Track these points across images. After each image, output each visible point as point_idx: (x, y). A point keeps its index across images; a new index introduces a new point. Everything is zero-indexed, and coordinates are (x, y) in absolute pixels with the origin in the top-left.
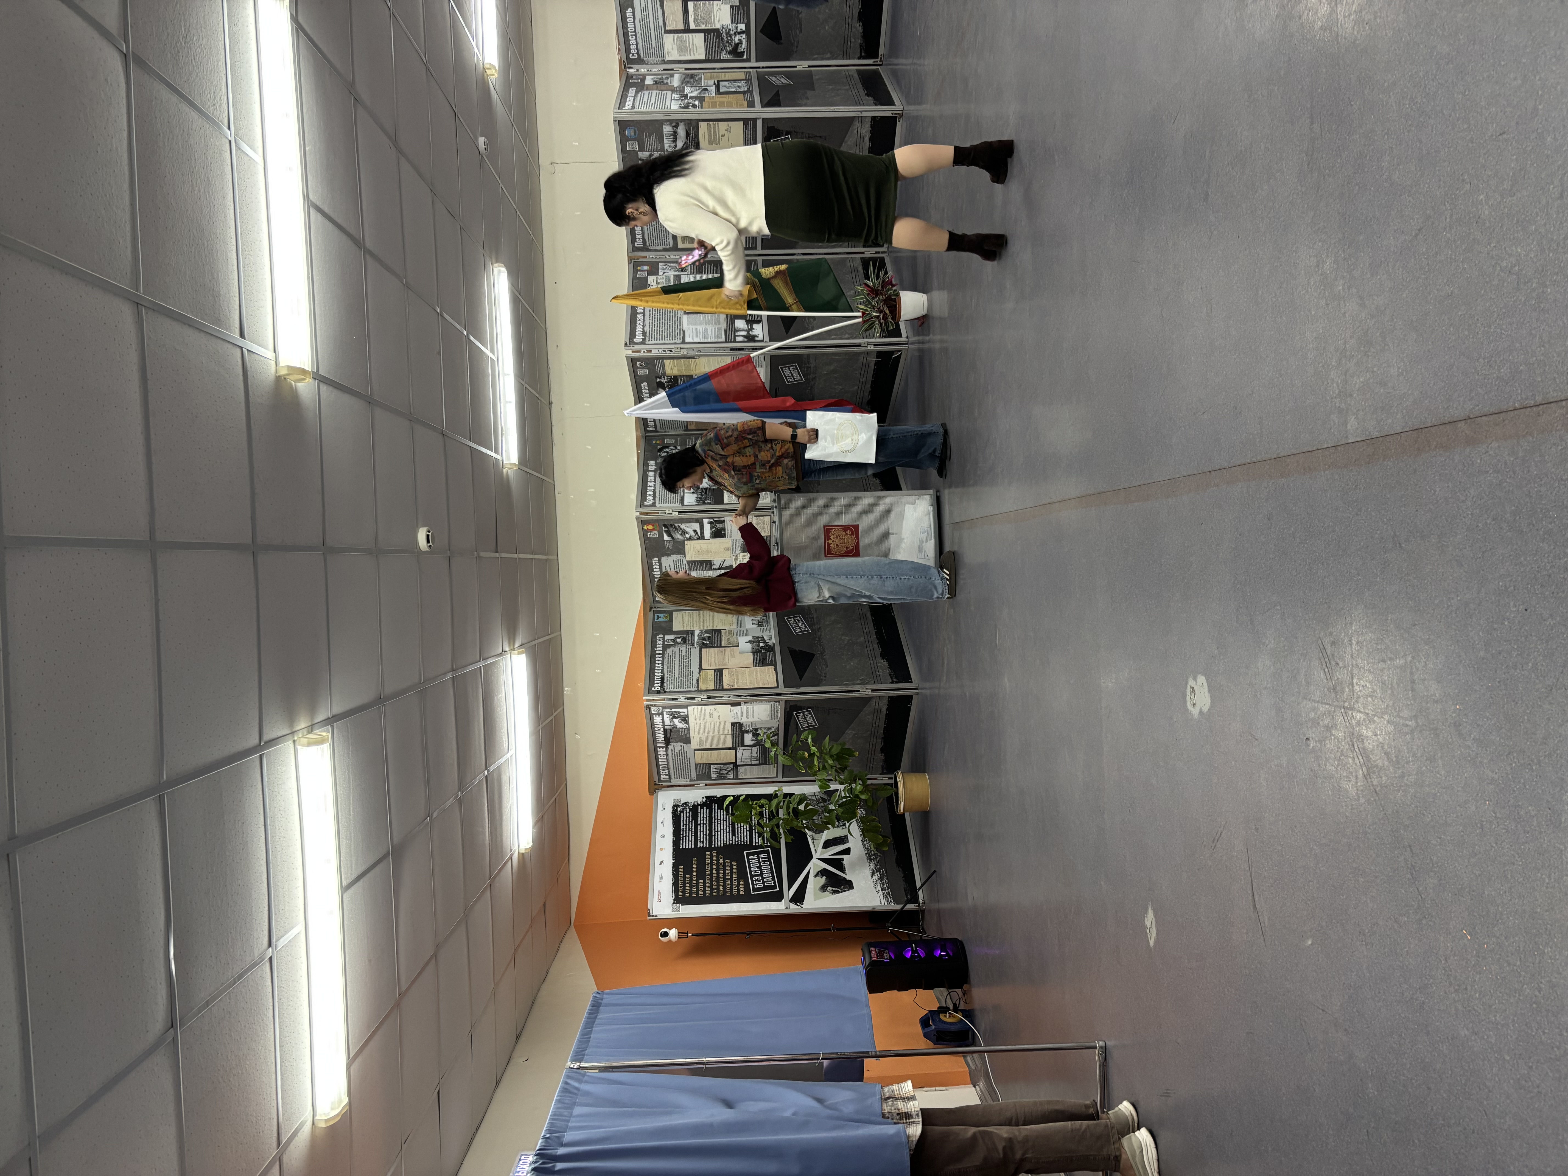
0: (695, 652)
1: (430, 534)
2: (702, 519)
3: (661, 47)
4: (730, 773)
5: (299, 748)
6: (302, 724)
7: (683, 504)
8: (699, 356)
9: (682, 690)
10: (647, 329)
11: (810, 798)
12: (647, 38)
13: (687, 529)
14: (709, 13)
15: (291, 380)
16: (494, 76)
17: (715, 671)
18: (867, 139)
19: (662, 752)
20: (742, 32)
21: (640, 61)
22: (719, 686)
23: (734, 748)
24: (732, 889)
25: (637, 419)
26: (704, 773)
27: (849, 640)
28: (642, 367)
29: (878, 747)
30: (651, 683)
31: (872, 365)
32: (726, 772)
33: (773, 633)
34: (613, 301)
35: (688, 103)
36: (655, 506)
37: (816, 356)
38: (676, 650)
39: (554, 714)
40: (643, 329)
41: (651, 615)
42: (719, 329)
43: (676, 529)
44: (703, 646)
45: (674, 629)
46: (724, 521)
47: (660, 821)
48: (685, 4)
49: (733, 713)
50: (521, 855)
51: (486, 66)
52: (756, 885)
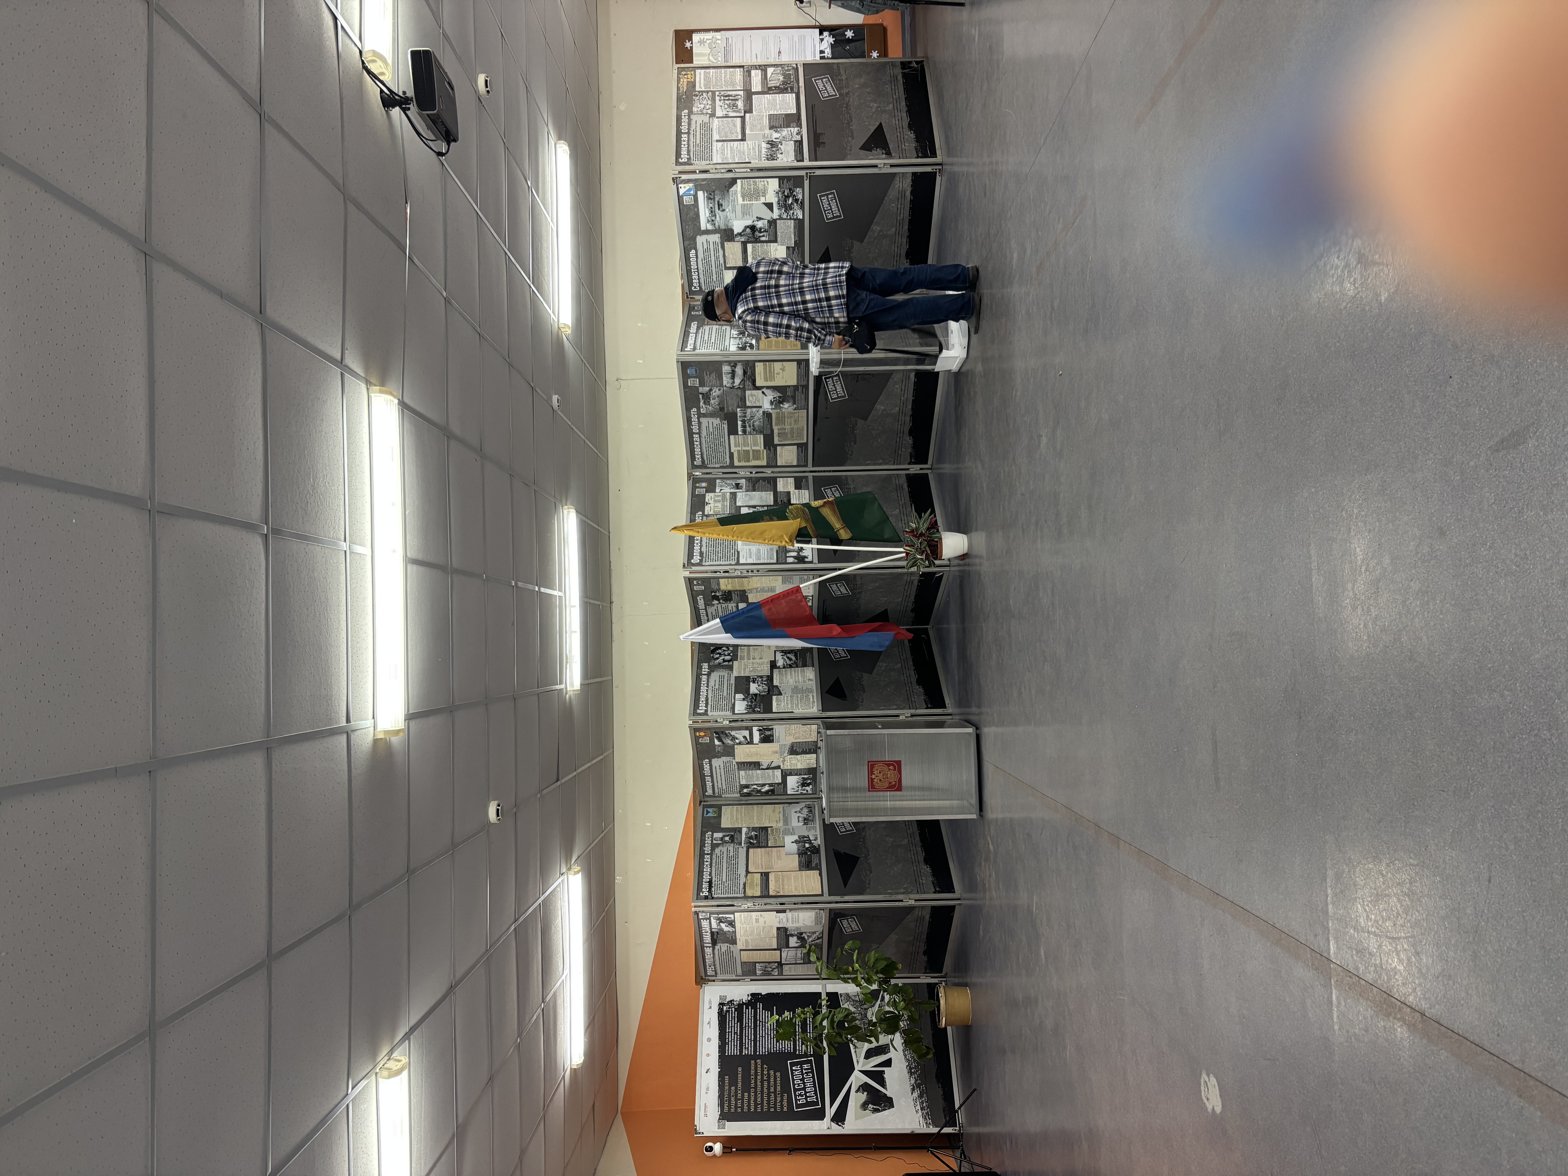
0: (742, 852)
1: (500, 808)
2: (752, 727)
4: (775, 970)
5: (380, 1080)
6: (383, 1053)
7: (734, 713)
8: (752, 576)
9: (730, 896)
10: (704, 549)
11: (853, 998)
12: (708, 274)
13: (737, 736)
16: (567, 332)
17: (761, 875)
18: (911, 381)
19: (708, 951)
22: (765, 894)
23: (779, 949)
24: (775, 1104)
25: (692, 643)
26: (749, 971)
27: (893, 844)
28: (698, 584)
29: (922, 950)
30: (699, 888)
31: (916, 583)
32: (771, 969)
33: (818, 833)
34: (673, 531)
36: (707, 715)
37: (862, 576)
38: (724, 849)
39: (606, 909)
40: (700, 549)
41: (700, 809)
42: (772, 550)
43: (727, 736)
44: (750, 846)
45: (722, 826)
46: (772, 729)
47: (706, 1021)
48: (744, 245)
49: (778, 919)
50: (572, 1070)
51: (561, 326)
52: (799, 1100)
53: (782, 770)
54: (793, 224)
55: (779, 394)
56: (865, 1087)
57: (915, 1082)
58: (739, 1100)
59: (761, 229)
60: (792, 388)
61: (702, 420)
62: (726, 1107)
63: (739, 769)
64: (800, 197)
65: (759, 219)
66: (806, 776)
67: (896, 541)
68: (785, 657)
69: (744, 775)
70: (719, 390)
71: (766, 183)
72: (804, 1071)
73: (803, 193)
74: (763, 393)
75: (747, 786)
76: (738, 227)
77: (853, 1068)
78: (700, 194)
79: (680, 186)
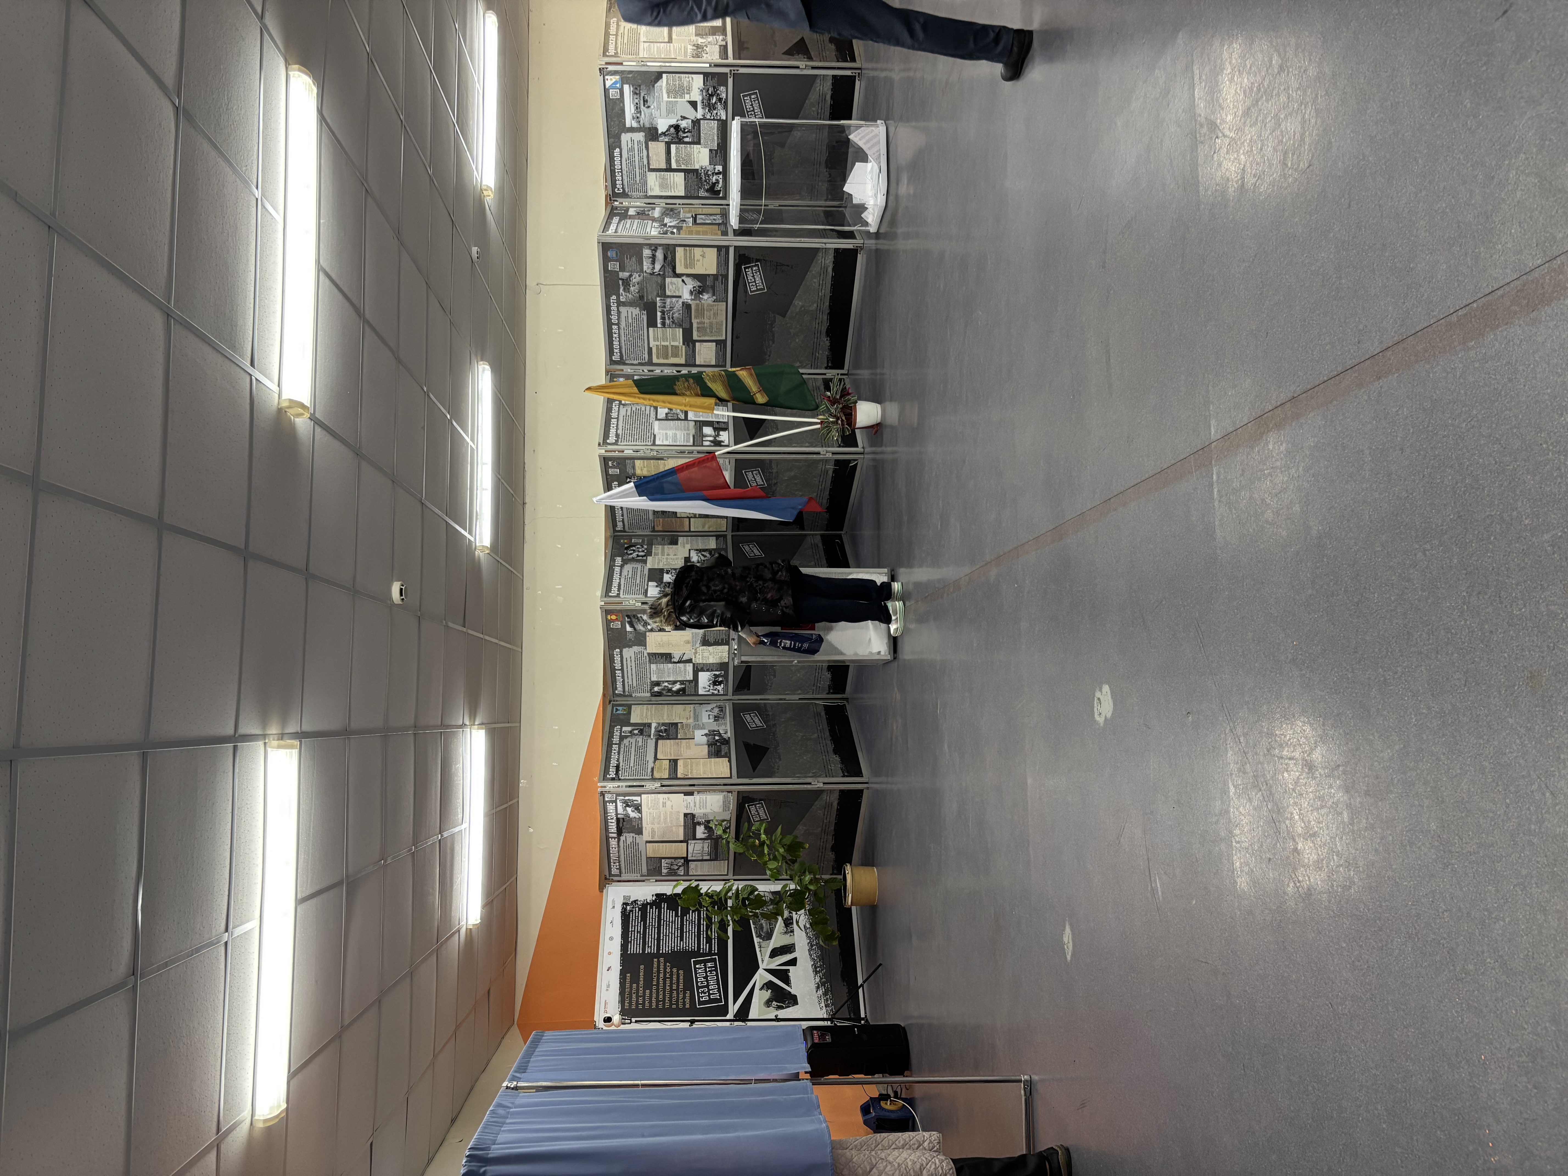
0: (651, 743)
1: (403, 588)
3: (645, 183)
4: (681, 868)
5: (269, 750)
6: (273, 730)
9: (637, 777)
10: (620, 432)
12: (632, 174)
14: (689, 155)
15: (291, 412)
16: (490, 199)
17: (670, 761)
18: (830, 270)
19: (613, 843)
20: (719, 173)
21: (624, 195)
22: (674, 775)
23: (685, 841)
24: (677, 1000)
25: (606, 508)
26: (654, 869)
27: (803, 736)
28: (613, 467)
29: (829, 846)
30: (606, 770)
31: (830, 473)
32: (677, 867)
33: (728, 728)
35: (667, 231)
36: (619, 598)
37: (778, 461)
38: (633, 740)
39: (510, 803)
40: (616, 432)
41: (609, 708)
42: (688, 434)
43: (639, 620)
45: (632, 721)
47: (609, 920)
48: (668, 145)
49: (685, 802)
50: (468, 930)
51: (484, 187)
52: (702, 997)
53: (694, 664)
54: (716, 125)
55: (699, 284)
56: (769, 985)
57: (820, 981)
58: (641, 996)
59: (684, 129)
60: (712, 277)
61: (622, 309)
62: (626, 1004)
63: (650, 662)
64: (724, 96)
65: (684, 118)
66: (717, 673)
67: (812, 409)
68: (700, 554)
69: (655, 669)
70: (639, 276)
71: (690, 79)
72: (708, 970)
73: (727, 92)
74: (683, 281)
75: (658, 684)
76: (662, 125)
77: (758, 968)
78: (626, 87)
79: (606, 77)
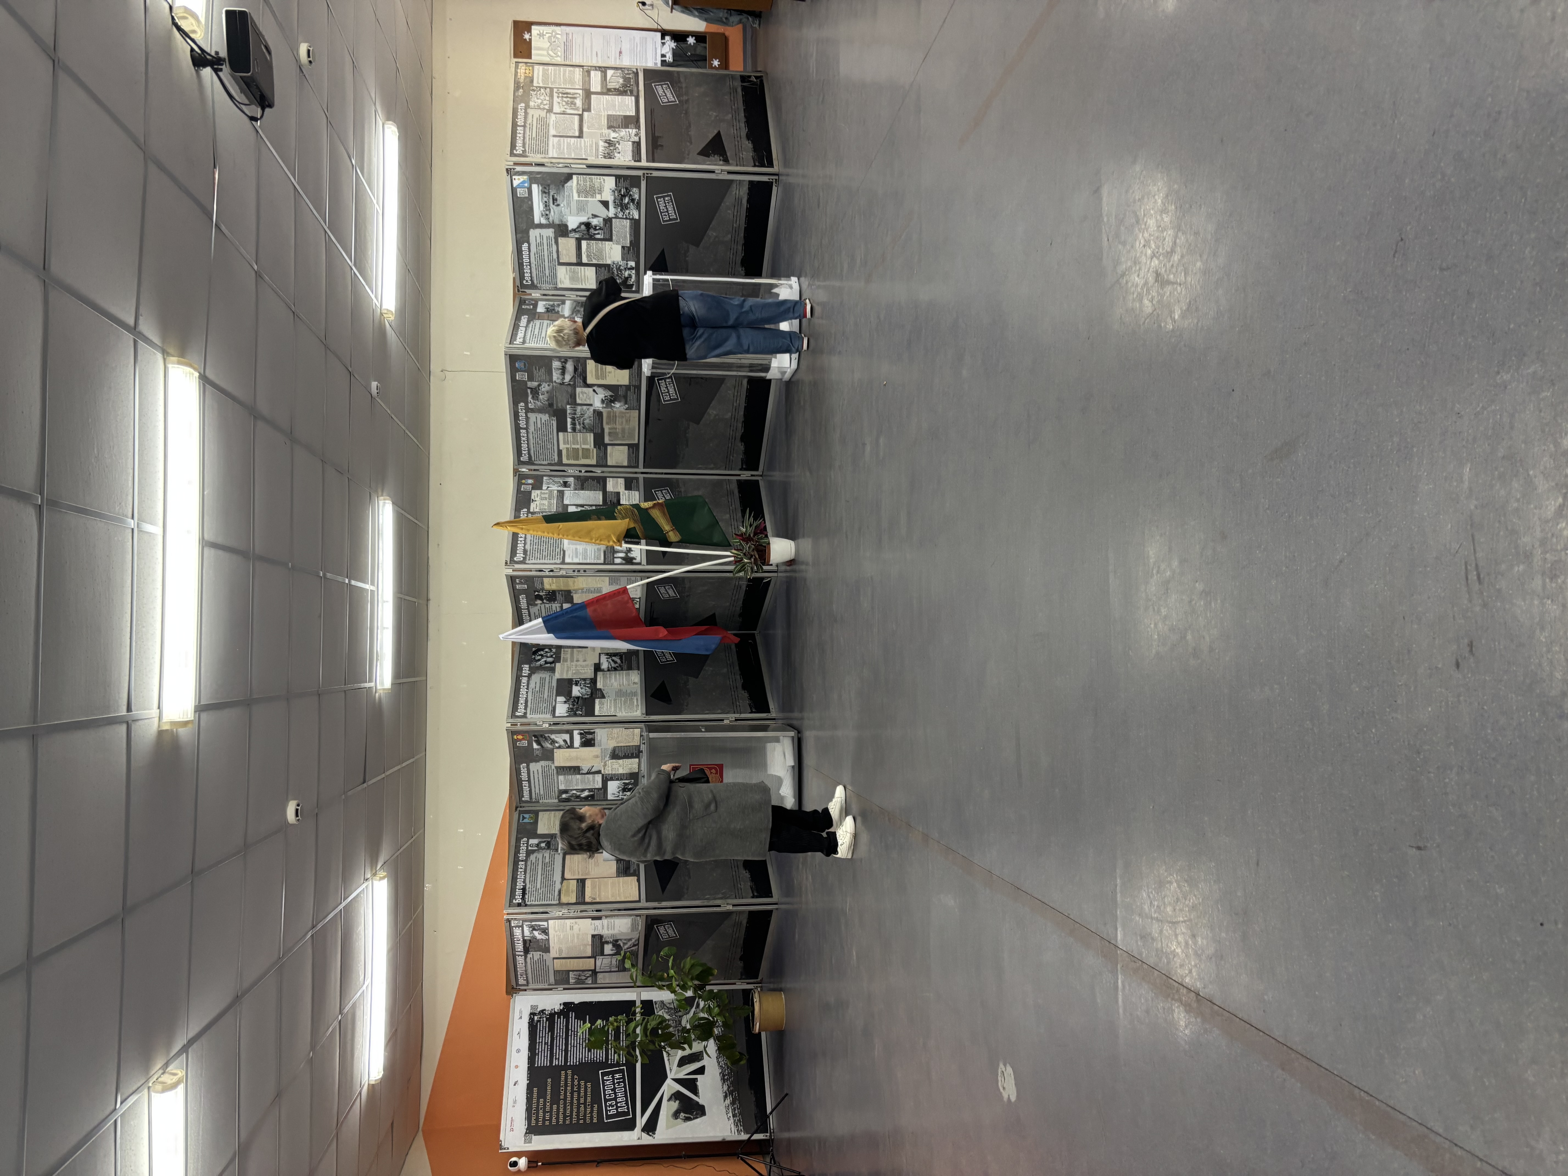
0: (558, 858)
1: (299, 808)
2: (573, 730)
3: (554, 276)
4: (589, 979)
5: (153, 1095)
7: (554, 716)
8: (578, 576)
9: (543, 903)
10: (528, 547)
11: (668, 1005)
12: (541, 267)
13: (556, 739)
14: (601, 251)
16: (390, 318)
17: (578, 882)
19: (520, 960)
20: (632, 268)
21: (533, 286)
22: (581, 901)
23: (594, 956)
24: (585, 1115)
25: (514, 643)
26: (562, 979)
28: (521, 583)
29: (738, 956)
30: (512, 894)
31: (744, 588)
32: (585, 978)
34: (495, 528)
36: (526, 718)
37: (690, 579)
38: (540, 856)
39: (414, 921)
40: (524, 547)
41: (516, 815)
42: (599, 550)
43: (546, 739)
45: (540, 832)
46: (594, 732)
47: (516, 1032)
48: (579, 241)
49: (593, 926)
50: (370, 1086)
51: (383, 311)
52: (610, 1110)
53: (603, 775)
54: (628, 224)
55: (611, 393)
56: (677, 1095)
57: (727, 1088)
58: (548, 1112)
59: (596, 227)
60: (624, 388)
61: (530, 415)
62: (533, 1121)
63: (558, 774)
64: (636, 197)
65: (595, 216)
66: (627, 781)
67: (725, 545)
68: (610, 660)
69: (562, 779)
70: (549, 385)
71: (602, 180)
72: (616, 1081)
73: (640, 193)
74: (594, 391)
75: (566, 792)
76: (573, 222)
77: (666, 1077)
78: (535, 187)
79: (514, 177)
